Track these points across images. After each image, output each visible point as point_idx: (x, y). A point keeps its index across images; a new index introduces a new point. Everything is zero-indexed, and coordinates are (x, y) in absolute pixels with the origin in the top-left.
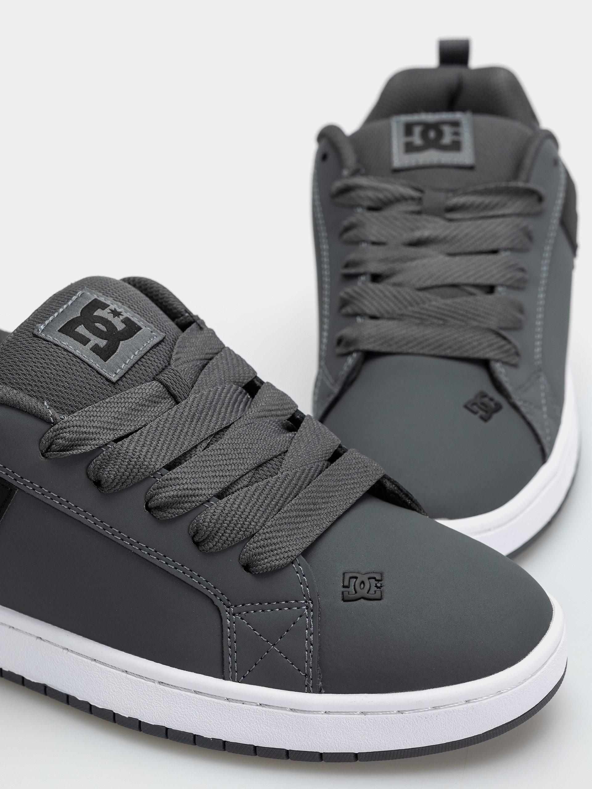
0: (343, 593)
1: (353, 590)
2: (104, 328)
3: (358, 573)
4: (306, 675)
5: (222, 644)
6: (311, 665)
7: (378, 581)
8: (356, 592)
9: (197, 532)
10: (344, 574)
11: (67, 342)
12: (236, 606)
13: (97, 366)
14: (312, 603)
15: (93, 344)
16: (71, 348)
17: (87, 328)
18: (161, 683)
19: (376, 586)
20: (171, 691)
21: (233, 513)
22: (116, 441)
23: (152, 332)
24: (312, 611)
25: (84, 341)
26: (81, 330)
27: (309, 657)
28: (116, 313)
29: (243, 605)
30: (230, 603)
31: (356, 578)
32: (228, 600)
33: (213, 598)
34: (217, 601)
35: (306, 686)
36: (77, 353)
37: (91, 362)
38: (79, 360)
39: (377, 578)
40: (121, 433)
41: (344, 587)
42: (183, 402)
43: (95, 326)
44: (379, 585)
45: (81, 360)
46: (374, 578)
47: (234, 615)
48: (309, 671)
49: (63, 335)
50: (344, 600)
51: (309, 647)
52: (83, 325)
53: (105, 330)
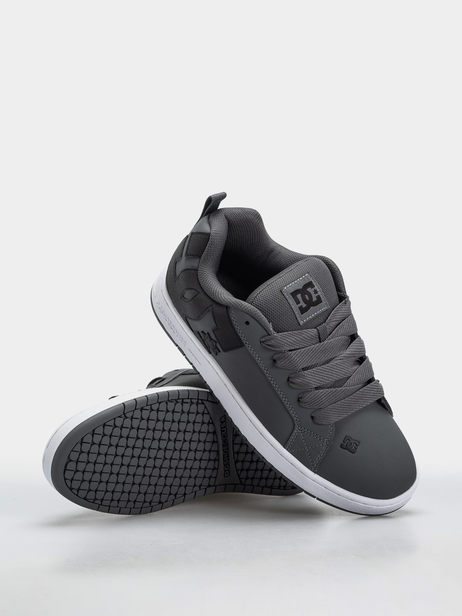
0: (341, 444)
1: (346, 444)
2: (307, 298)
3: (351, 438)
4: (313, 465)
5: (290, 437)
6: (317, 463)
7: (357, 445)
8: (346, 446)
9: (301, 398)
10: (346, 436)
11: (291, 300)
12: (301, 427)
13: (297, 316)
14: (329, 442)
15: (300, 305)
16: (291, 304)
17: (302, 296)
18: (261, 433)
19: (355, 447)
20: (263, 439)
21: (318, 398)
22: (290, 351)
23: (325, 304)
24: (327, 445)
25: (298, 302)
26: (299, 296)
27: (317, 460)
28: (316, 292)
29: (304, 429)
30: (300, 425)
31: (350, 440)
32: (300, 424)
33: (295, 421)
34: (296, 422)
35: (311, 468)
36: (293, 307)
37: (296, 313)
38: (292, 310)
39: (357, 444)
40: (293, 348)
41: (343, 441)
42: (322, 343)
43: (305, 296)
44: (356, 447)
45: (293, 310)
46: (356, 444)
47: (299, 430)
48: (314, 465)
49: (291, 296)
50: (341, 446)
51: (319, 457)
52: (300, 294)
53: (308, 299)
